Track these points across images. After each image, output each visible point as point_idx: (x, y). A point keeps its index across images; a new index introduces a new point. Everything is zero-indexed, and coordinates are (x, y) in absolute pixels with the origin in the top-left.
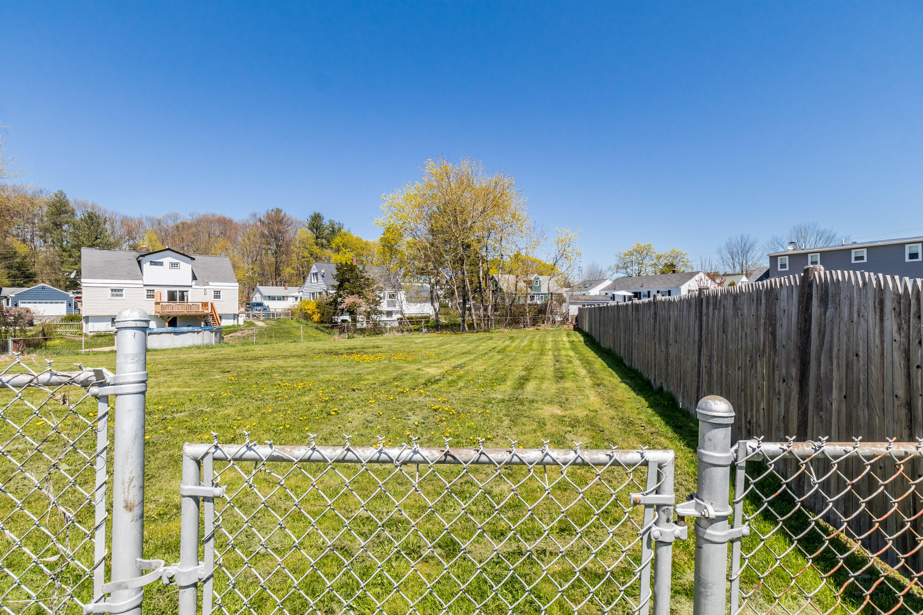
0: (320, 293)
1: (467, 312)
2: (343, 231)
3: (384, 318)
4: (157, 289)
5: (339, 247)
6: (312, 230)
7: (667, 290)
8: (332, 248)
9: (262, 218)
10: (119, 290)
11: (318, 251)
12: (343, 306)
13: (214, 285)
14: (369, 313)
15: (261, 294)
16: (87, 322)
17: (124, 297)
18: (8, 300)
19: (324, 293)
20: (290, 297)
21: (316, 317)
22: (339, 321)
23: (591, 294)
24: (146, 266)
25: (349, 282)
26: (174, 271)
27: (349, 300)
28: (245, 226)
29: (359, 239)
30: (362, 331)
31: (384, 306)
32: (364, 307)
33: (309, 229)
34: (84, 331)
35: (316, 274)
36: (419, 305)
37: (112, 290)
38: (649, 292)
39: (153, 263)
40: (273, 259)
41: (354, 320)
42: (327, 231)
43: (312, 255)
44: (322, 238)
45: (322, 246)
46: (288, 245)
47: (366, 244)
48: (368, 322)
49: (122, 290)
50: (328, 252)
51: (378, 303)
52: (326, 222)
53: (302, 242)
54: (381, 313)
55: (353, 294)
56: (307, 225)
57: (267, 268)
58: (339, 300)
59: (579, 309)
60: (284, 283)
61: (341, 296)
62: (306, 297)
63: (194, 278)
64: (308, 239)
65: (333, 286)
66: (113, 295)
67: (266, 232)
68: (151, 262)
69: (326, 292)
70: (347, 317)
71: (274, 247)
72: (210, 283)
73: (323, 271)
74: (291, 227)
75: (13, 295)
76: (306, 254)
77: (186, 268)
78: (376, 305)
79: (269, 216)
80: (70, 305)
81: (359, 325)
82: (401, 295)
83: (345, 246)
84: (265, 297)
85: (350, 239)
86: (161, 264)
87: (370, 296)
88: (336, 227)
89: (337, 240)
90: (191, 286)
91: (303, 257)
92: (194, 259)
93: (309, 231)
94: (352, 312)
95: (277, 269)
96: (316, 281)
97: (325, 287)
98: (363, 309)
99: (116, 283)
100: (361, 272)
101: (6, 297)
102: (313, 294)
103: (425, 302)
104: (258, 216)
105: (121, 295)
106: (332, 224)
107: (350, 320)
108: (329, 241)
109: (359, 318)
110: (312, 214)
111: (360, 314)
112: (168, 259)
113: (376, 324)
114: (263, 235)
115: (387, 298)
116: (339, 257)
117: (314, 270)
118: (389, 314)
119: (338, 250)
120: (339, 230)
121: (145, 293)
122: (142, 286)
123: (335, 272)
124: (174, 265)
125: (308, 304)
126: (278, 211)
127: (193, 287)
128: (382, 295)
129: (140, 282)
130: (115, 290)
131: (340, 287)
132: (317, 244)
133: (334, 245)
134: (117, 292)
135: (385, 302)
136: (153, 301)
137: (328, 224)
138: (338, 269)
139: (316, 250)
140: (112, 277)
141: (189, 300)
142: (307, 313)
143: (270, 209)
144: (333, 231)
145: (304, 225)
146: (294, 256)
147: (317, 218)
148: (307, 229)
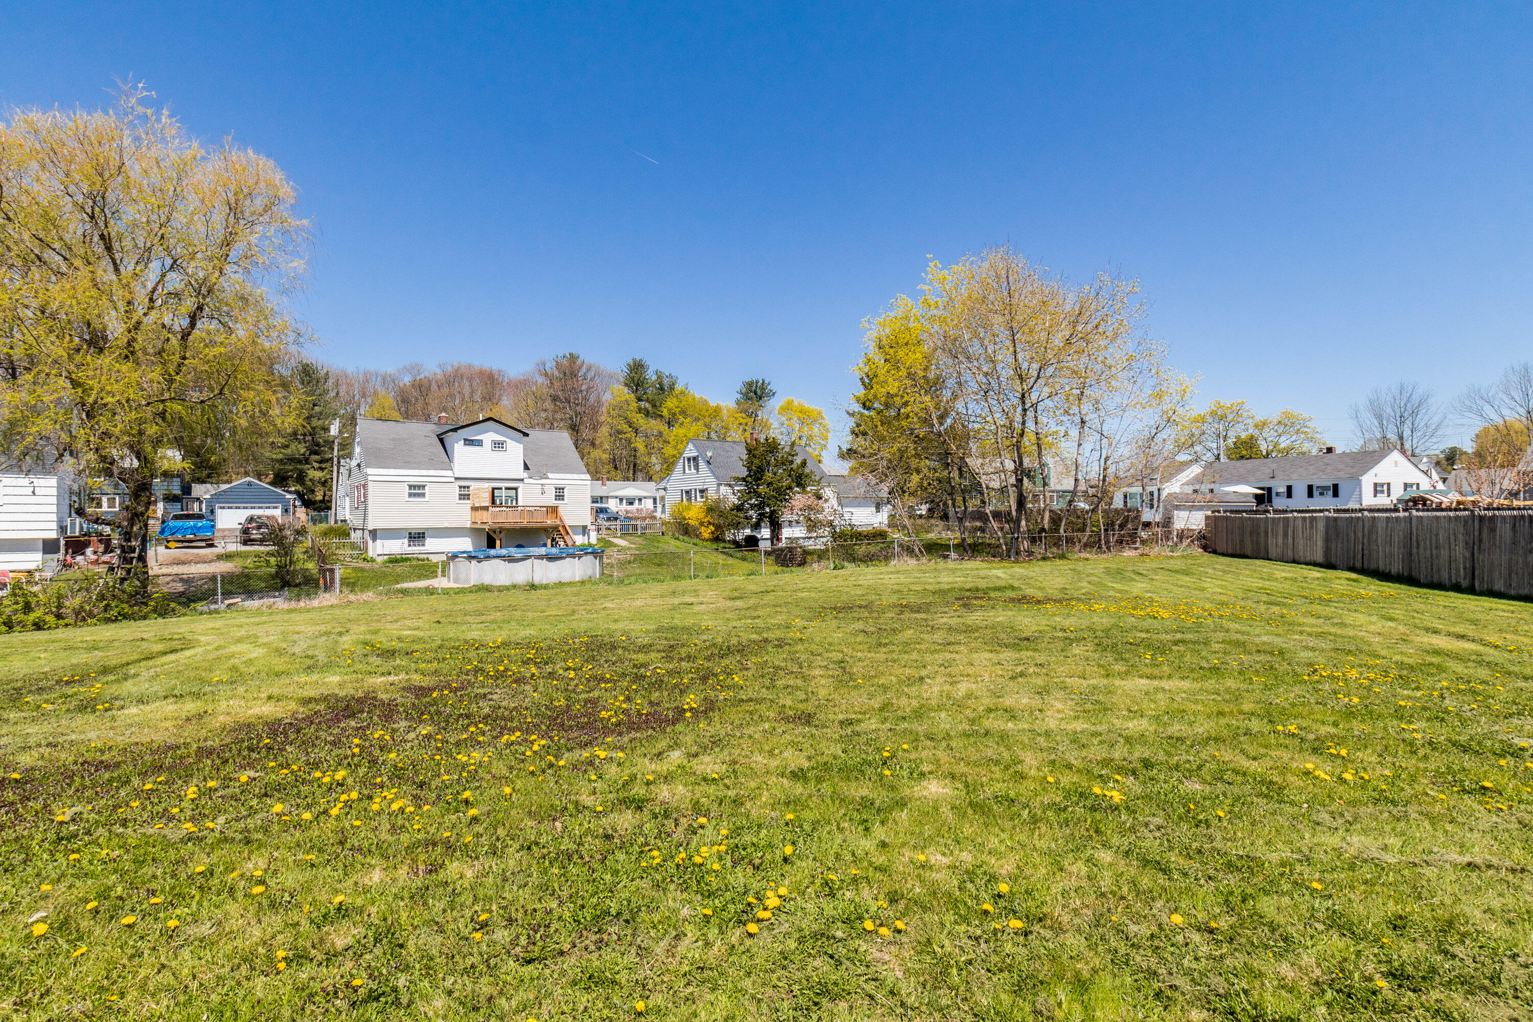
2: (677, 387)
4: (473, 485)
5: (674, 415)
6: (631, 388)
7: (1330, 484)
8: (661, 417)
9: (551, 371)
10: (419, 487)
13: (555, 479)
16: (374, 539)
17: (427, 499)
18: (201, 502)
19: (711, 491)
20: (612, 497)
21: (706, 532)
22: (741, 537)
24: (459, 449)
26: (499, 455)
27: (802, 502)
28: (521, 385)
29: (704, 402)
33: (626, 385)
34: (371, 554)
35: (693, 460)
37: (410, 487)
38: (1289, 488)
39: (469, 442)
42: (652, 389)
43: (633, 428)
44: (647, 400)
45: (647, 412)
46: (593, 411)
47: (716, 409)
49: (424, 487)
50: (657, 424)
52: (651, 376)
53: (616, 407)
56: (622, 379)
59: (1207, 518)
62: (674, 497)
63: (526, 467)
64: (625, 403)
65: (737, 479)
66: (410, 495)
67: (557, 392)
68: (465, 440)
72: (550, 475)
73: (709, 454)
74: (594, 383)
75: (208, 496)
77: (515, 450)
79: (558, 366)
80: (286, 511)
83: (683, 412)
85: (691, 402)
86: (479, 443)
88: (666, 381)
89: (671, 403)
90: (522, 480)
91: (621, 433)
92: (526, 435)
93: (626, 390)
96: (693, 471)
97: (714, 482)
99: (414, 475)
101: (198, 499)
102: (688, 492)
104: (542, 367)
105: (423, 495)
106: (660, 377)
108: (654, 406)
110: (631, 361)
112: (489, 437)
117: (689, 452)
119: (671, 422)
120: (672, 388)
121: (458, 492)
122: (452, 480)
124: (498, 445)
125: (689, 509)
126: (573, 358)
127: (526, 481)
129: (449, 473)
130: (415, 487)
132: (639, 410)
133: (665, 412)
134: (416, 490)
136: (468, 504)
137: (654, 378)
139: (640, 420)
140: (407, 465)
141: (520, 503)
142: (688, 524)
143: (560, 355)
144: (662, 389)
145: (618, 381)
146: (604, 431)
147: (637, 368)
148: (621, 387)
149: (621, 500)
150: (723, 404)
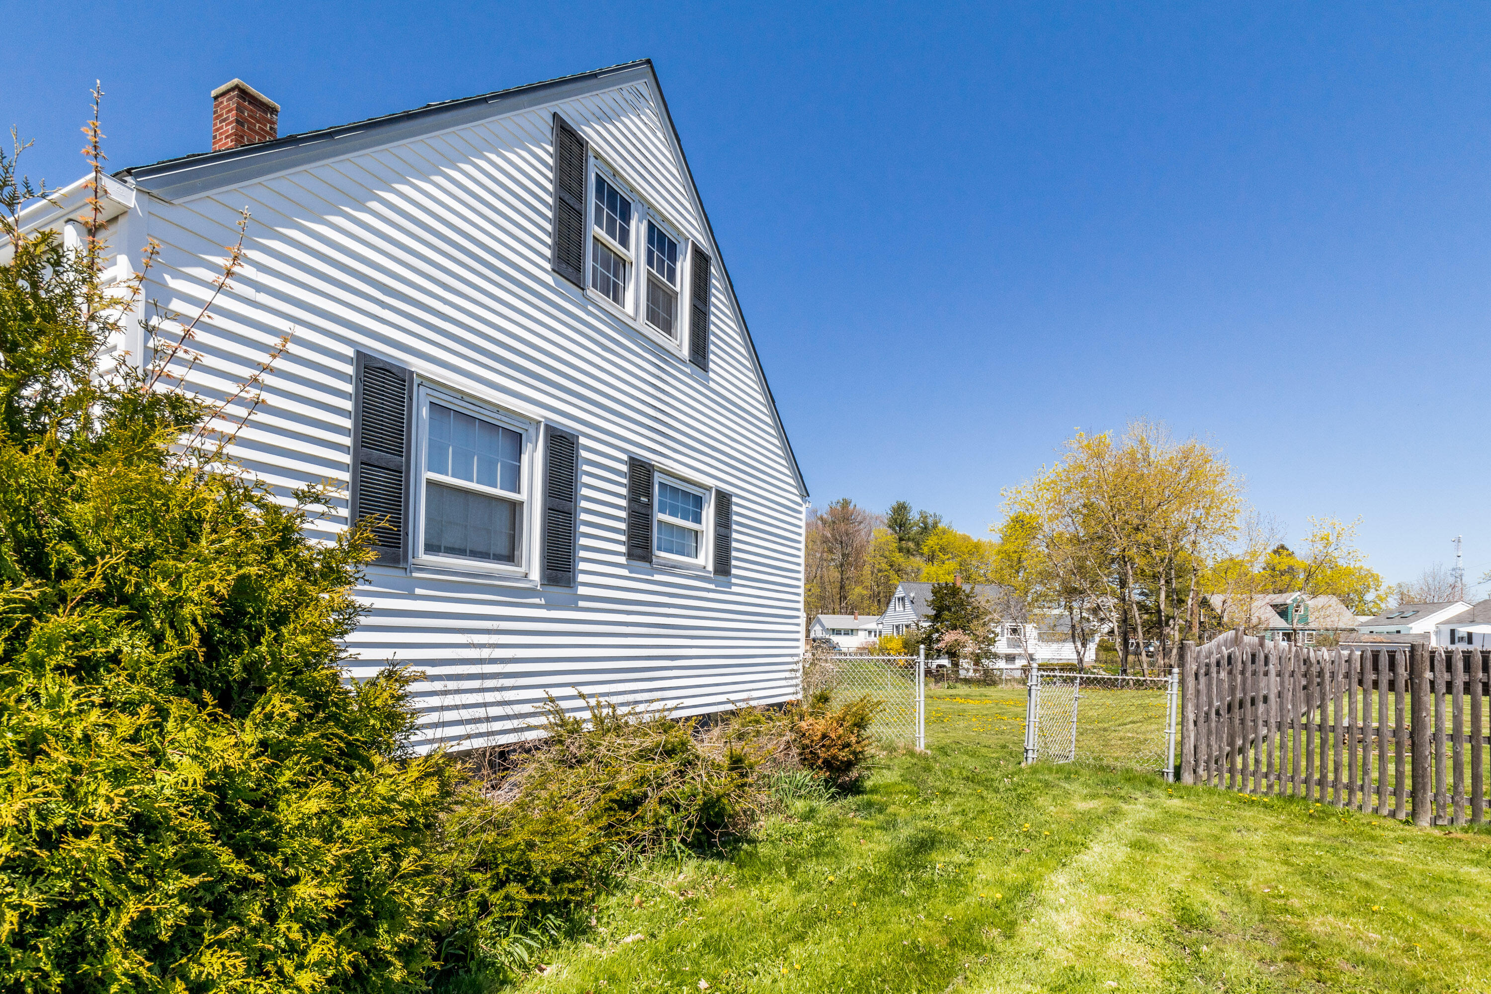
0: (907, 626)
1: (1131, 658)
2: (940, 526)
3: (1001, 664)
5: (933, 552)
6: (894, 529)
8: (922, 554)
9: (825, 516)
11: (901, 560)
12: (941, 645)
14: (978, 655)
15: (822, 625)
19: (913, 626)
20: (861, 630)
22: (934, 666)
23: (1413, 632)
25: (949, 610)
27: (949, 637)
29: (966, 539)
30: (967, 681)
31: (1002, 646)
32: (970, 647)
33: (890, 527)
35: (903, 599)
36: (1055, 646)
40: (837, 575)
41: (956, 665)
42: (915, 528)
43: (891, 566)
44: (909, 539)
45: (908, 551)
46: (858, 553)
47: (977, 546)
48: (975, 671)
50: (917, 561)
51: (992, 642)
52: (914, 516)
53: (879, 548)
54: (996, 656)
55: (955, 628)
56: (886, 521)
57: (828, 588)
58: (935, 636)
60: (851, 610)
61: (937, 631)
62: (887, 631)
64: (887, 543)
65: (927, 616)
67: (829, 535)
69: (917, 625)
70: (945, 662)
71: (838, 556)
73: (912, 595)
74: (862, 526)
76: (884, 566)
78: (989, 645)
79: (832, 511)
81: (962, 674)
82: (1030, 630)
83: (943, 549)
84: (827, 630)
85: (952, 539)
87: (981, 632)
88: (930, 521)
89: (932, 541)
91: (880, 571)
93: (890, 531)
94: (952, 654)
95: (842, 587)
96: (902, 609)
97: (914, 618)
98: (968, 650)
100: (968, 596)
102: (897, 627)
103: (1064, 641)
104: (819, 514)
106: (924, 517)
107: (949, 665)
108: (918, 544)
109: (964, 663)
110: (894, 504)
111: (965, 657)
113: (987, 672)
114: (825, 540)
115: (1007, 635)
116: (934, 568)
117: (900, 593)
118: (1010, 658)
119: (931, 559)
120: (935, 526)
123: (930, 597)
125: (891, 641)
126: (846, 503)
128: (998, 630)
131: (937, 618)
132: (900, 550)
133: (926, 550)
135: (1004, 640)
137: (917, 517)
138: (934, 593)
139: (899, 558)
143: (835, 501)
144: (926, 528)
145: (882, 522)
146: (867, 569)
147: (901, 509)
148: (886, 528)
149: (870, 632)
150: (985, 539)
